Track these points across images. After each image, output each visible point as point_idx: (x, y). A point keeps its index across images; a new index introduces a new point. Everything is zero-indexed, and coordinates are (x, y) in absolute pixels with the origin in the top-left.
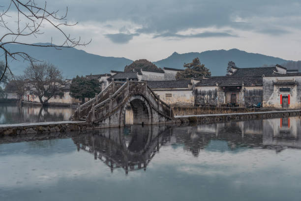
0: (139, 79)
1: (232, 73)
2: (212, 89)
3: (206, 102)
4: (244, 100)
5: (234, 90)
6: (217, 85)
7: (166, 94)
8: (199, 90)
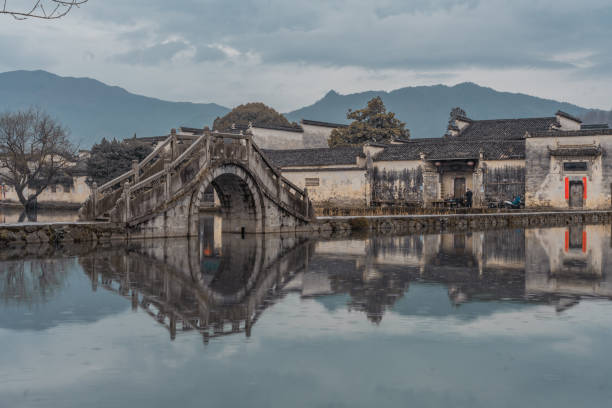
1: (458, 130)
2: (412, 166)
3: (396, 196)
5: (459, 168)
6: (422, 157)
7: (307, 179)
8: (381, 169)
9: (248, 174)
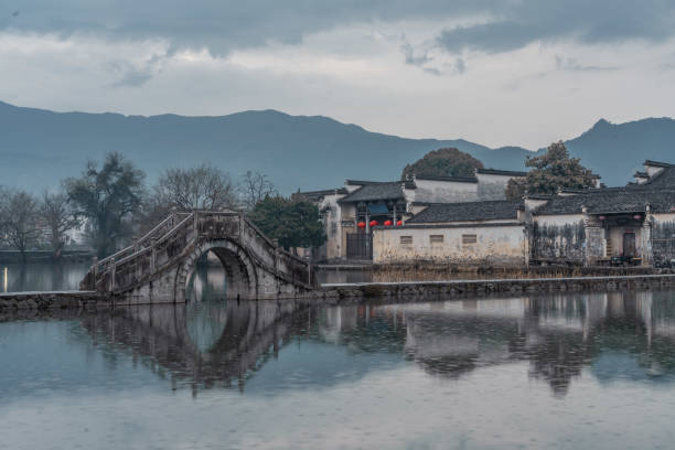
0: (408, 199)
1: (648, 177)
2: (572, 220)
3: (558, 254)
4: (650, 248)
5: (626, 222)
6: (584, 210)
7: (464, 236)
8: (541, 224)
9: (240, 247)
